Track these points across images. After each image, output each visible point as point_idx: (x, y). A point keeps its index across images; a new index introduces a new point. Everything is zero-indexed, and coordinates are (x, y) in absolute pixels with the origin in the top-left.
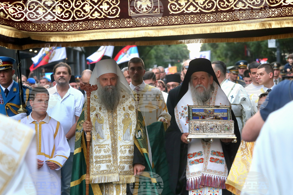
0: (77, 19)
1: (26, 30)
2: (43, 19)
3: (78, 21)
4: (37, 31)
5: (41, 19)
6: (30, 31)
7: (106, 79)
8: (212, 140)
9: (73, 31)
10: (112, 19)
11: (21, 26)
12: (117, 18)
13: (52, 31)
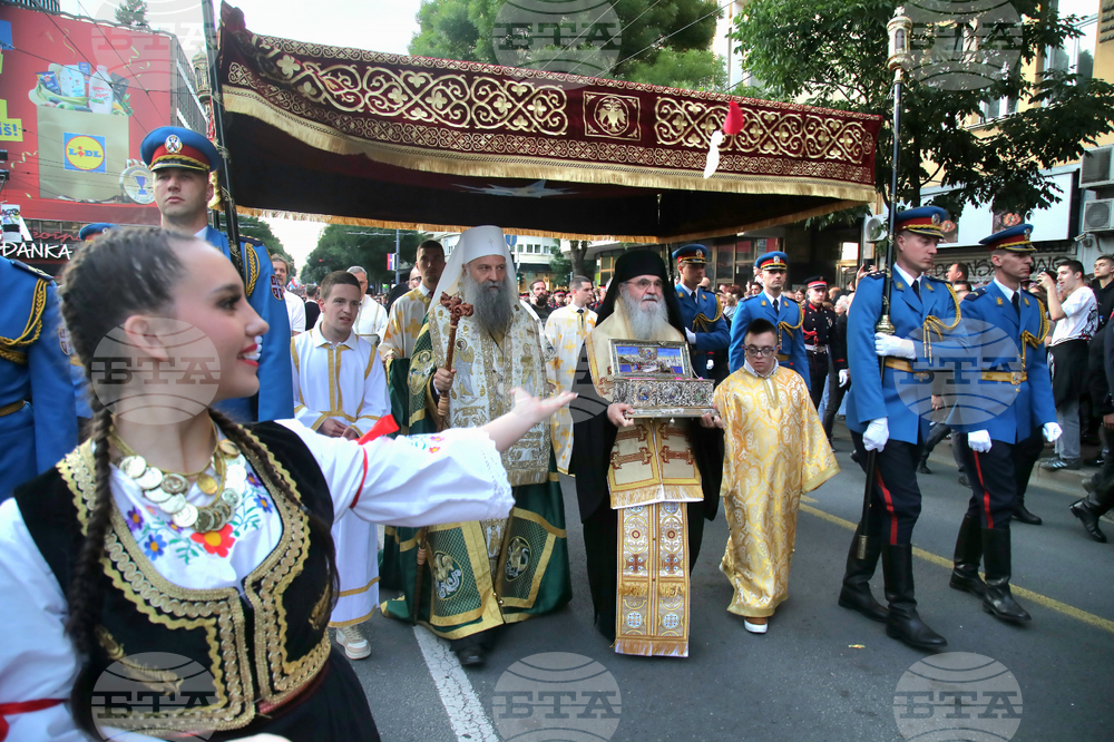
0: (480, 126)
1: (364, 137)
2: (407, 116)
3: (482, 131)
4: (390, 142)
5: (402, 114)
6: (375, 139)
7: (488, 267)
8: (672, 421)
9: (473, 151)
10: (552, 137)
11: (352, 126)
12: (560, 137)
13: (426, 147)
